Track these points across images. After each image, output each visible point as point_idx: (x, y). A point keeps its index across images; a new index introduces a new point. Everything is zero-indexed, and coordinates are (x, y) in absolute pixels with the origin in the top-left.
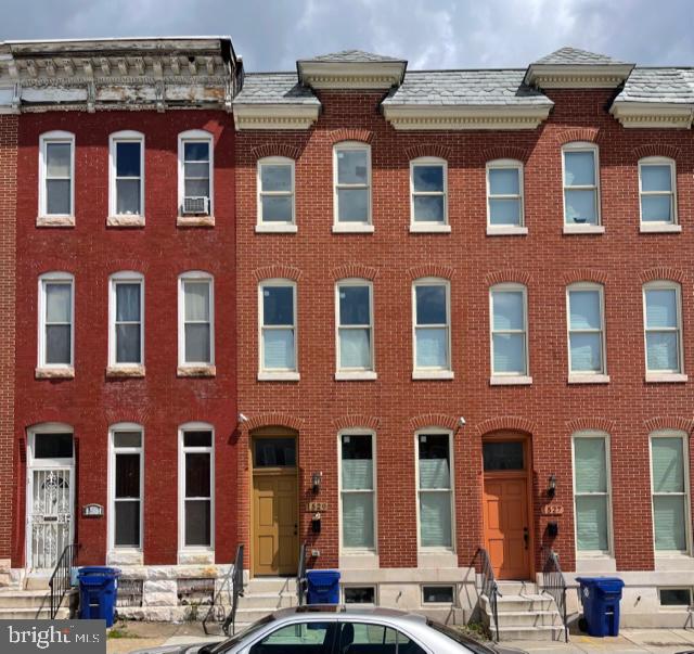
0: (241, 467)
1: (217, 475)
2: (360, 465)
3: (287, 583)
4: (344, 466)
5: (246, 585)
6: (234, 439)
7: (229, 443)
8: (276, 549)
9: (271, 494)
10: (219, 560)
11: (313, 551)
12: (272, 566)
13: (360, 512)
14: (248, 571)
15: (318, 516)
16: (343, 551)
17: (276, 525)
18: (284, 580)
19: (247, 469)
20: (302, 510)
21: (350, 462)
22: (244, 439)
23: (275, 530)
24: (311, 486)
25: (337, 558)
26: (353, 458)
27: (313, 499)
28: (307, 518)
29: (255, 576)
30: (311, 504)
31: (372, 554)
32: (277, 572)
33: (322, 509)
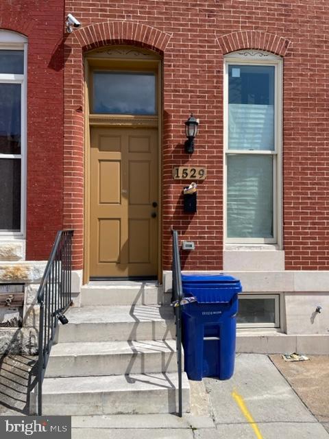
0: (70, 106)
1: (29, 116)
2: (256, 113)
3: (142, 290)
4: (232, 114)
5: (77, 294)
6: (58, 60)
7: (51, 66)
8: (125, 237)
9: (117, 155)
10: (32, 254)
11: (185, 243)
12: (118, 263)
13: (252, 185)
14: (79, 273)
15: (192, 188)
16: (229, 243)
17: (125, 202)
18: (137, 286)
19: (80, 110)
20: (167, 178)
21: (241, 108)
22: (75, 61)
23: (123, 210)
24: (182, 141)
25: (221, 253)
26: (245, 101)
27: (184, 162)
28: (174, 191)
29: (93, 279)
30: (181, 169)
31: (272, 249)
32: (126, 273)
33: (198, 177)
